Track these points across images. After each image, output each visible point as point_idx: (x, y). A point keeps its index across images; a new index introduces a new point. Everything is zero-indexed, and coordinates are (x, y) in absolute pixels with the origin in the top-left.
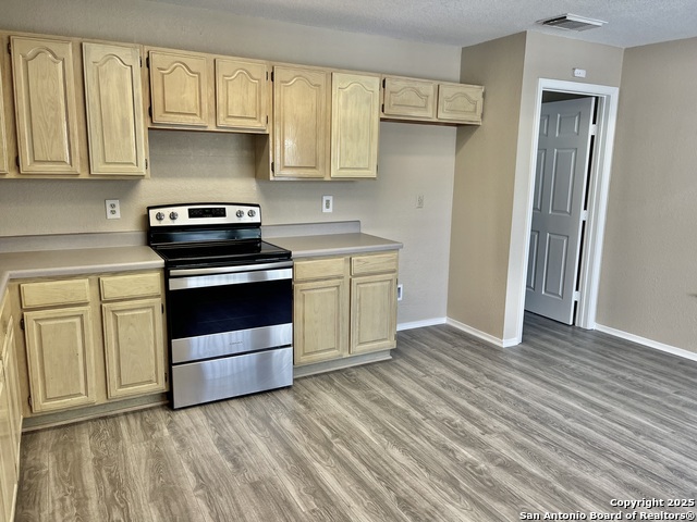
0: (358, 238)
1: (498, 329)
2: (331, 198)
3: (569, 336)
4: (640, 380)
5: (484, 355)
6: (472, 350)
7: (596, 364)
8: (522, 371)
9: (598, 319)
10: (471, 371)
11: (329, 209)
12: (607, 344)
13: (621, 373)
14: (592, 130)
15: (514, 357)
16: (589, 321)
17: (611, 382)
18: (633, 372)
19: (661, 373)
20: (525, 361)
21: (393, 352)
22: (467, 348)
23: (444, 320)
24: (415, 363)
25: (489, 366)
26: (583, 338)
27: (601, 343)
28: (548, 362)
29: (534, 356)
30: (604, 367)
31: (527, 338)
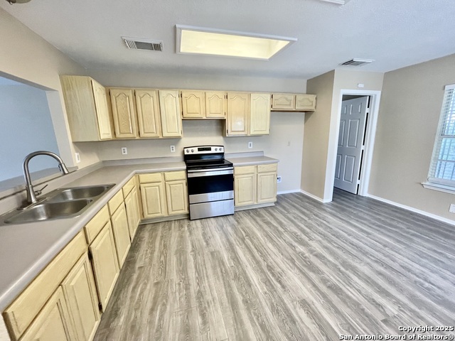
0: (263, 158)
1: (321, 195)
2: (252, 143)
3: (355, 199)
4: (388, 221)
5: (315, 206)
6: (310, 203)
7: (367, 212)
8: (331, 214)
9: (369, 192)
10: (308, 212)
11: (251, 147)
12: (373, 204)
13: (378, 217)
14: (367, 110)
15: (327, 207)
16: (365, 192)
17: (373, 221)
18: (384, 216)
20: (333, 209)
21: (276, 203)
22: (307, 202)
23: (299, 190)
24: (284, 208)
25: (316, 211)
26: (361, 200)
27: (370, 203)
28: (343, 210)
29: (337, 207)
30: (370, 213)
31: (335, 199)
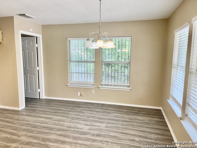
1: (17, 105)
3: (39, 102)
4: (58, 108)
6: (10, 114)
7: (47, 107)
8: (27, 115)
9: (46, 95)
12: (49, 101)
13: (53, 108)
14: (36, 45)
15: (24, 112)
16: (43, 96)
17: (51, 111)
18: (56, 107)
19: (62, 105)
20: (28, 112)
22: (8, 113)
25: (16, 117)
26: (42, 101)
27: (47, 102)
28: (34, 110)
29: (30, 110)
30: (49, 107)
31: (27, 105)
